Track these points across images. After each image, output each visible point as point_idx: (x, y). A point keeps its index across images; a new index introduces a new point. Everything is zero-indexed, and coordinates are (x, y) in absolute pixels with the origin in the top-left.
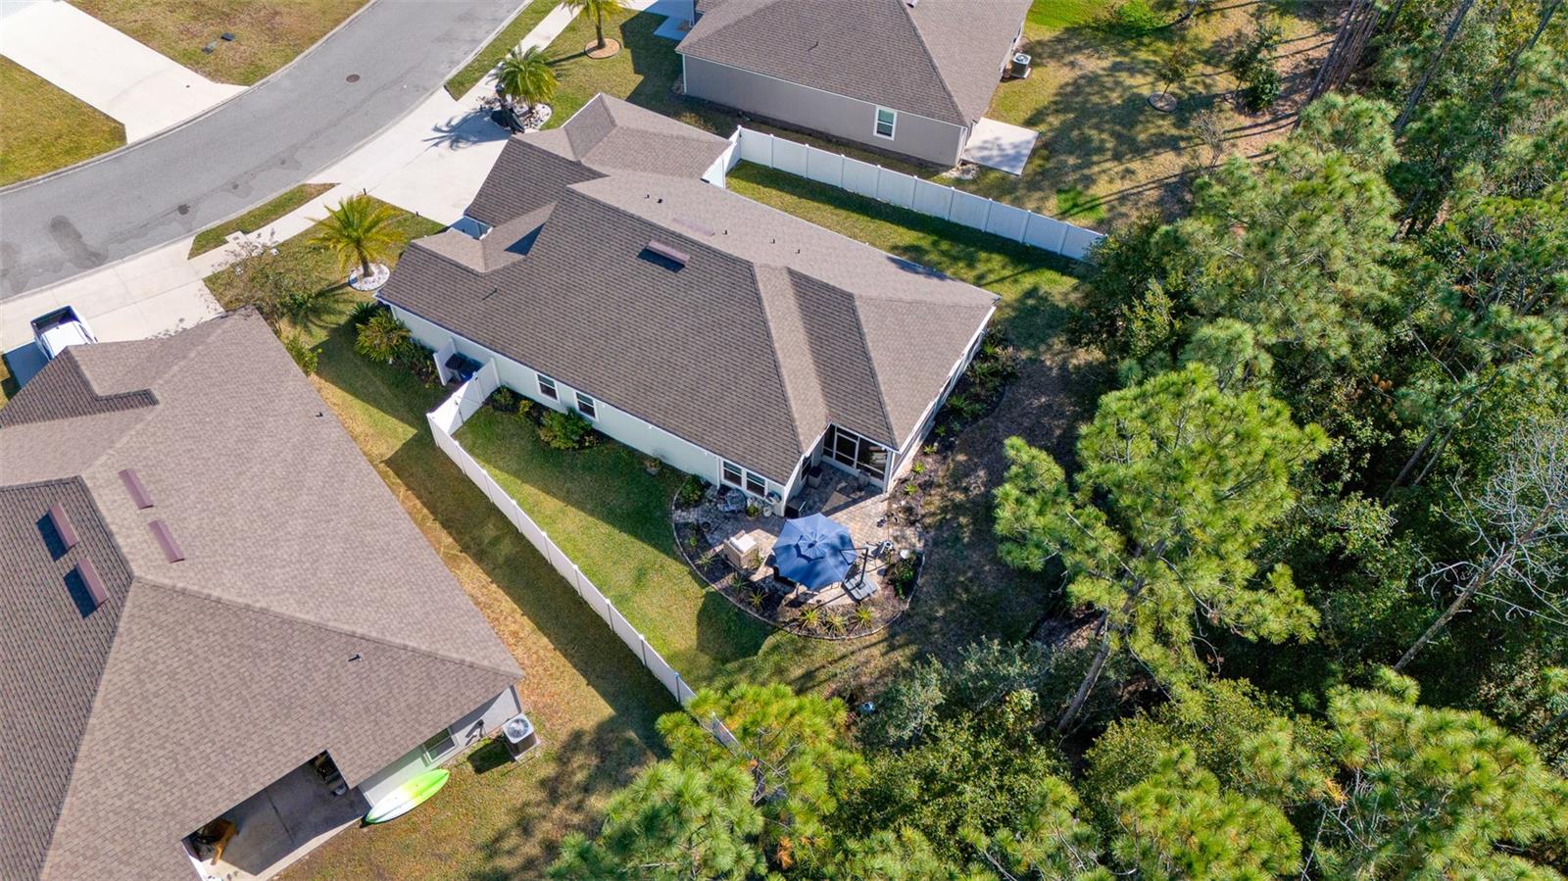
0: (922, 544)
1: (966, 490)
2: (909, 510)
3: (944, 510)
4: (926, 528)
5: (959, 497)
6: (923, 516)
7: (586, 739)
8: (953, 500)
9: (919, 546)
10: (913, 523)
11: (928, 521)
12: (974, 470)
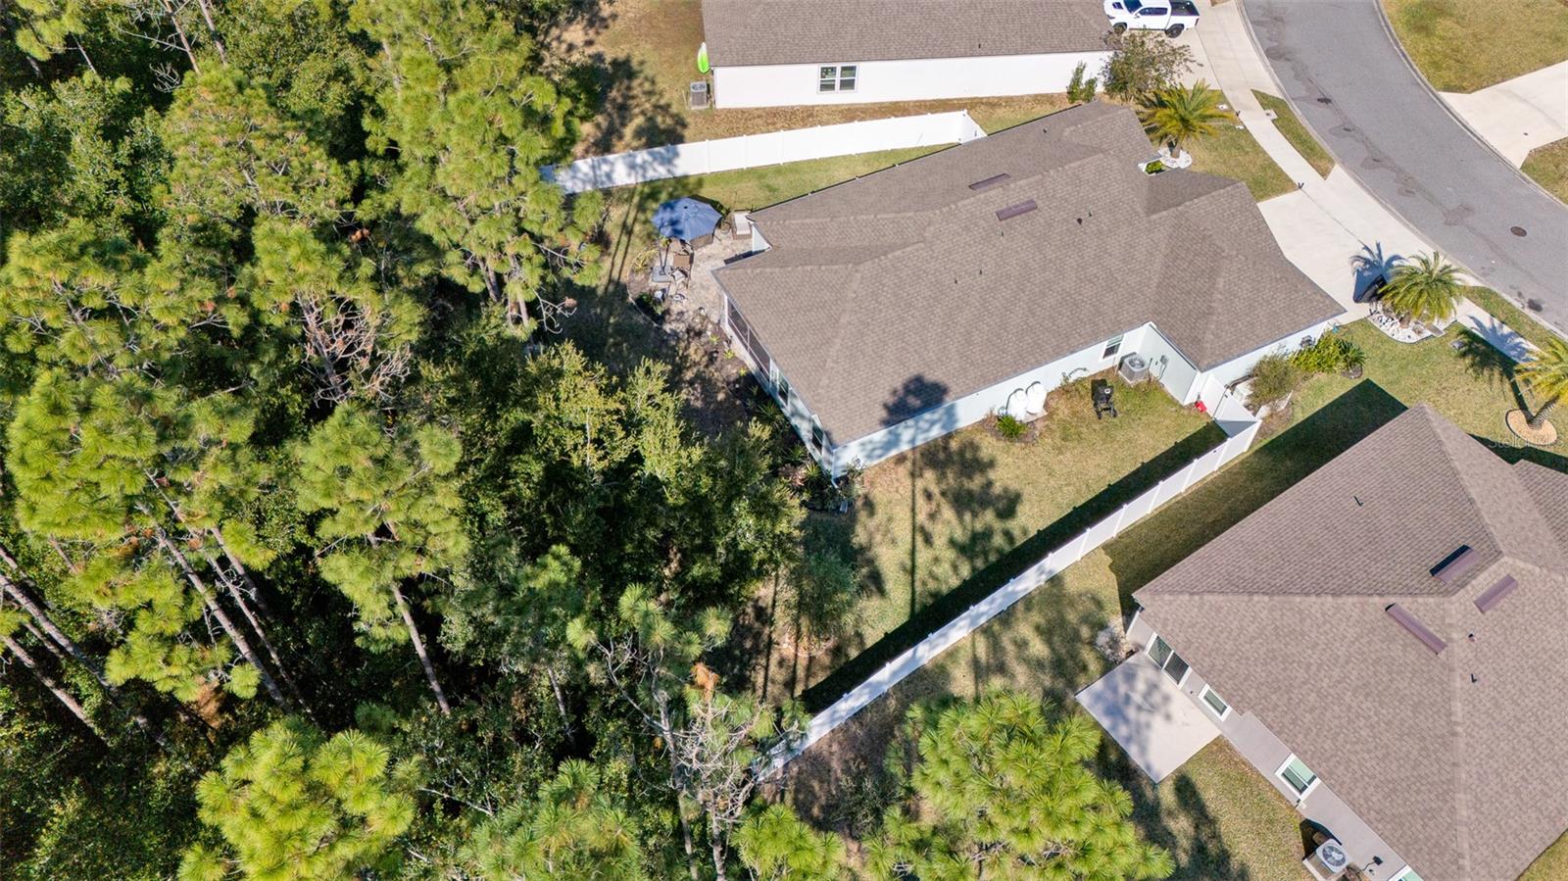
0: (668, 331)
1: (691, 383)
2: (699, 334)
3: (685, 358)
4: (679, 340)
5: (689, 375)
6: (689, 343)
7: (679, 128)
8: (688, 368)
9: (667, 328)
10: (688, 331)
11: (683, 345)
12: (704, 400)
